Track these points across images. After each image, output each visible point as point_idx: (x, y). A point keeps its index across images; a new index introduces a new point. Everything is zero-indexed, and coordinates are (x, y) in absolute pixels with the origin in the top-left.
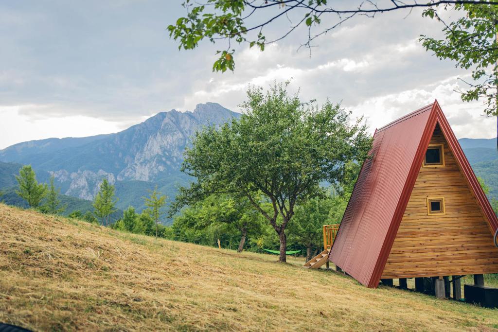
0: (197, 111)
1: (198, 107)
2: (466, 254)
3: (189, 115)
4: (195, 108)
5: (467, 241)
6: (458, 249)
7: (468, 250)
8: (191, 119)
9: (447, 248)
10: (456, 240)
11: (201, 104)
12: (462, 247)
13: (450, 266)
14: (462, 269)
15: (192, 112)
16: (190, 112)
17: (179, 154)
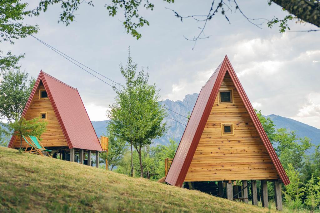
0: (185, 100)
1: (187, 97)
2: (54, 137)
3: (180, 104)
4: (184, 98)
5: (55, 132)
6: (51, 135)
7: (55, 135)
8: (181, 107)
9: (46, 135)
10: (50, 131)
11: (189, 95)
12: (53, 134)
13: (47, 142)
14: (52, 144)
15: (182, 101)
16: (181, 101)
17: (172, 134)
